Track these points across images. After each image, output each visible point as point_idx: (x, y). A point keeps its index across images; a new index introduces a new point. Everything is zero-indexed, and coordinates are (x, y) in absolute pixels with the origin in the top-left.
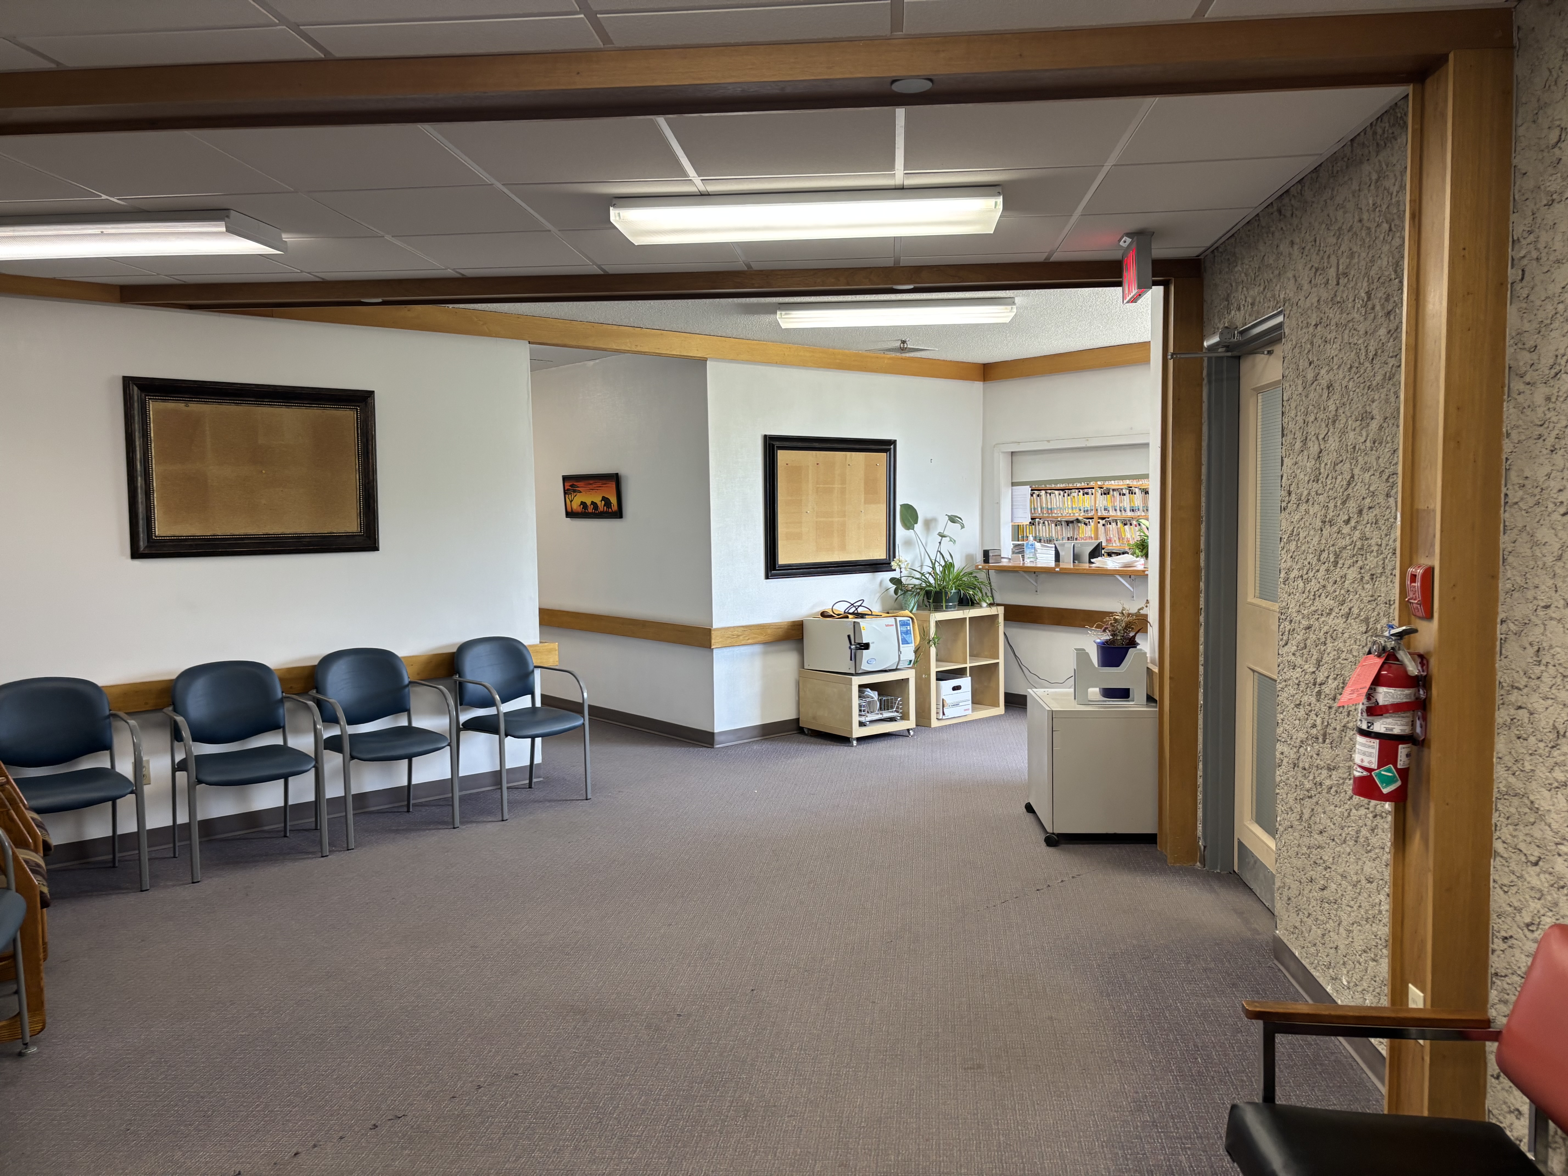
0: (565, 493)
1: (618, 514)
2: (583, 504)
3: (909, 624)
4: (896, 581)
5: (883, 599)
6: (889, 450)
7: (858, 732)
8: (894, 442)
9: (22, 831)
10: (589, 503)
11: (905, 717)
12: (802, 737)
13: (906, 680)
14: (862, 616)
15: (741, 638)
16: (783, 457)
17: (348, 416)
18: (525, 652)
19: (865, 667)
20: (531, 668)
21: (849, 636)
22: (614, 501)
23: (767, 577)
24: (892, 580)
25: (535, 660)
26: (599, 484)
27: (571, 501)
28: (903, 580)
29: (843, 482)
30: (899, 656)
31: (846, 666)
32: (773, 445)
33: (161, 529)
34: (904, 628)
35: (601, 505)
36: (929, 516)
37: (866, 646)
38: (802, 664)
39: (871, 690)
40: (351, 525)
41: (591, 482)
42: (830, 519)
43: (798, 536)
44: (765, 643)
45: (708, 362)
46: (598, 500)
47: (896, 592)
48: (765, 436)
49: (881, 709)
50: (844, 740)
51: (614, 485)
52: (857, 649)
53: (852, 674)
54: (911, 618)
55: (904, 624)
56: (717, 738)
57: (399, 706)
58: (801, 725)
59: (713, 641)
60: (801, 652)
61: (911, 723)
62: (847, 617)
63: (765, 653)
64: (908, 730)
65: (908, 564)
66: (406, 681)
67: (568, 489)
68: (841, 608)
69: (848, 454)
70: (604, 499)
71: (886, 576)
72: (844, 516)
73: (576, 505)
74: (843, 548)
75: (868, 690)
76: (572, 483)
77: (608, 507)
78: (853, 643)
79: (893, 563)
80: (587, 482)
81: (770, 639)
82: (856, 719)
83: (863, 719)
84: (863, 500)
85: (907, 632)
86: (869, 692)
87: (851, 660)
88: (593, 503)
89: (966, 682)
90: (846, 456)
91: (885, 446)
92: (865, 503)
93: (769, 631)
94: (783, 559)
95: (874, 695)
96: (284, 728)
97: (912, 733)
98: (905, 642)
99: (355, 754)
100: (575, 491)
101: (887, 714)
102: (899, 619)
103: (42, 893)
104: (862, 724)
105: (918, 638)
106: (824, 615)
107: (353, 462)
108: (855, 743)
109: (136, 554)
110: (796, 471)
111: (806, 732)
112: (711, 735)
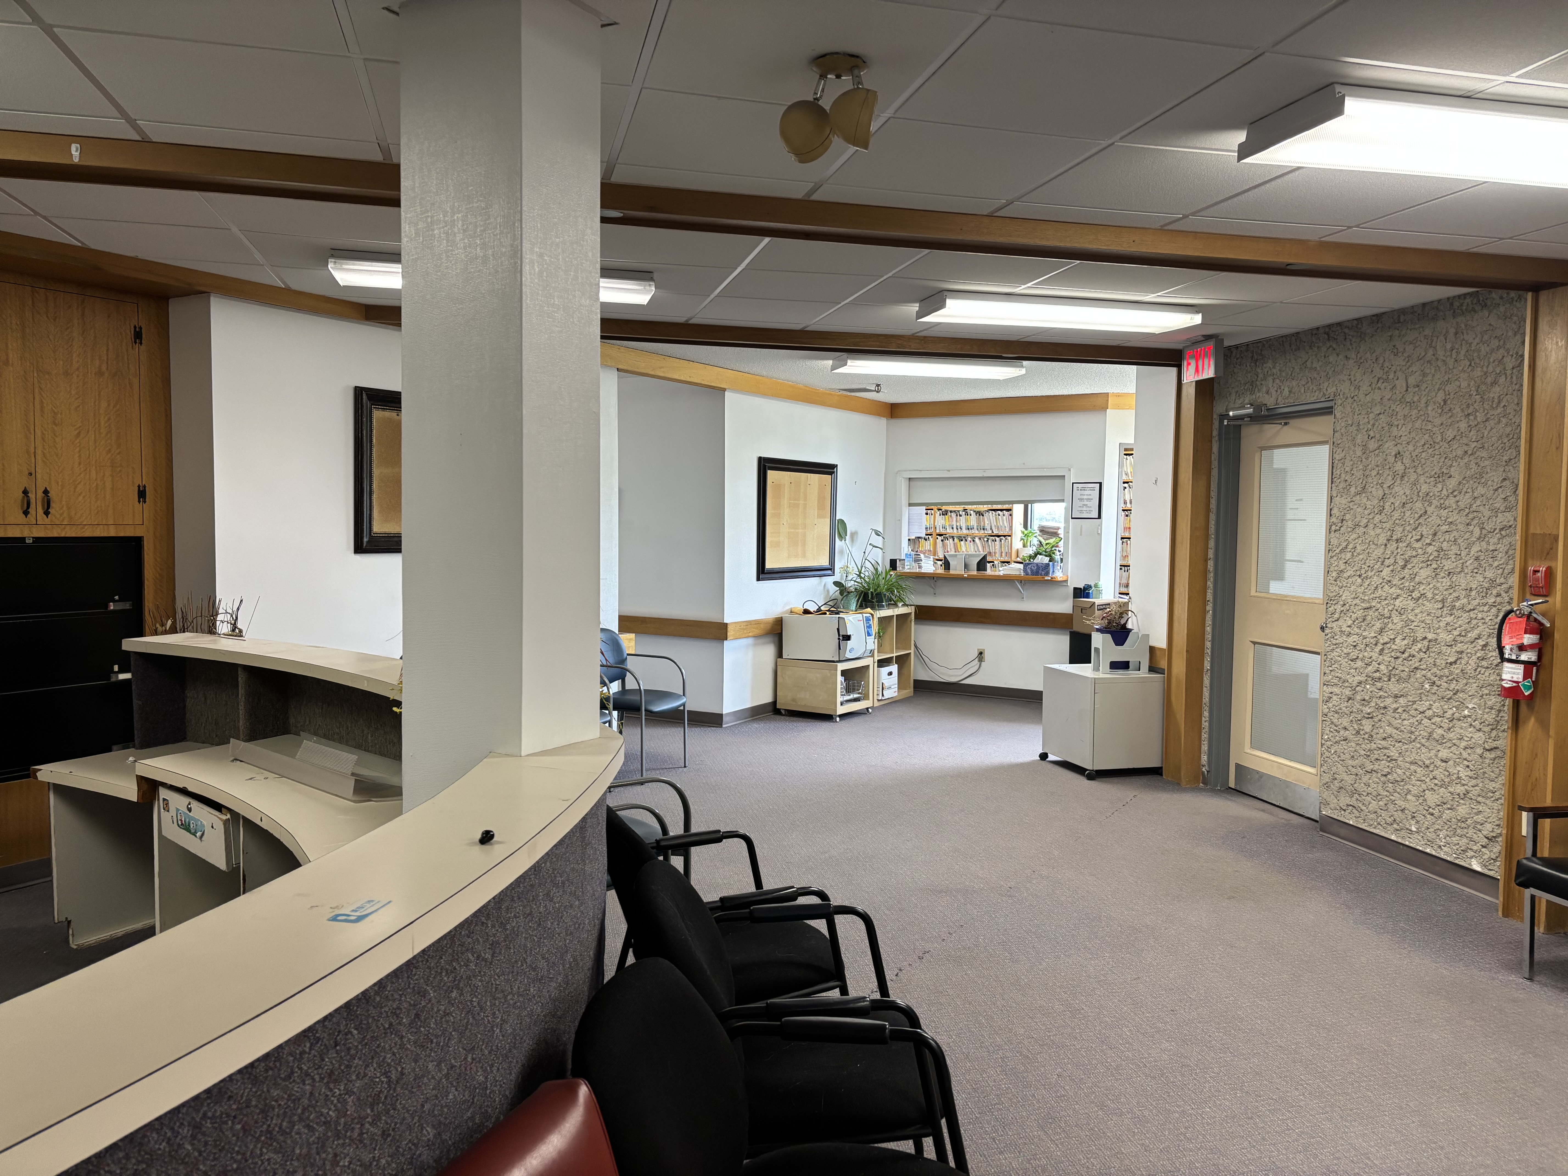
3: (870, 620)
4: (839, 585)
6: (833, 473)
7: (841, 710)
8: (836, 467)
11: (867, 697)
13: (868, 666)
15: (746, 631)
16: (770, 476)
19: (848, 655)
20: (625, 655)
21: (838, 629)
23: (758, 579)
24: (836, 584)
28: (843, 582)
29: (805, 500)
30: (865, 646)
31: (834, 655)
32: (764, 466)
33: (378, 527)
34: (868, 623)
36: (853, 530)
37: (849, 638)
38: (780, 654)
42: (797, 531)
43: (777, 545)
45: (727, 394)
47: (839, 593)
48: (760, 458)
49: (849, 691)
50: (827, 718)
53: (836, 663)
54: (872, 614)
56: (724, 719)
58: (778, 707)
59: (727, 634)
60: (780, 645)
61: (871, 702)
63: (755, 645)
64: (867, 709)
69: (809, 475)
71: (829, 580)
72: (805, 528)
74: (804, 555)
75: (844, 675)
78: (840, 635)
79: (835, 569)
81: (761, 633)
83: (841, 700)
84: (816, 515)
85: (870, 627)
86: (844, 677)
87: (835, 649)
89: (894, 668)
91: (828, 469)
92: (818, 517)
93: (761, 626)
94: (769, 564)
97: (870, 710)
98: (869, 634)
104: (842, 704)
108: (838, 719)
109: (359, 549)
110: (778, 488)
111: (783, 712)
112: (720, 716)
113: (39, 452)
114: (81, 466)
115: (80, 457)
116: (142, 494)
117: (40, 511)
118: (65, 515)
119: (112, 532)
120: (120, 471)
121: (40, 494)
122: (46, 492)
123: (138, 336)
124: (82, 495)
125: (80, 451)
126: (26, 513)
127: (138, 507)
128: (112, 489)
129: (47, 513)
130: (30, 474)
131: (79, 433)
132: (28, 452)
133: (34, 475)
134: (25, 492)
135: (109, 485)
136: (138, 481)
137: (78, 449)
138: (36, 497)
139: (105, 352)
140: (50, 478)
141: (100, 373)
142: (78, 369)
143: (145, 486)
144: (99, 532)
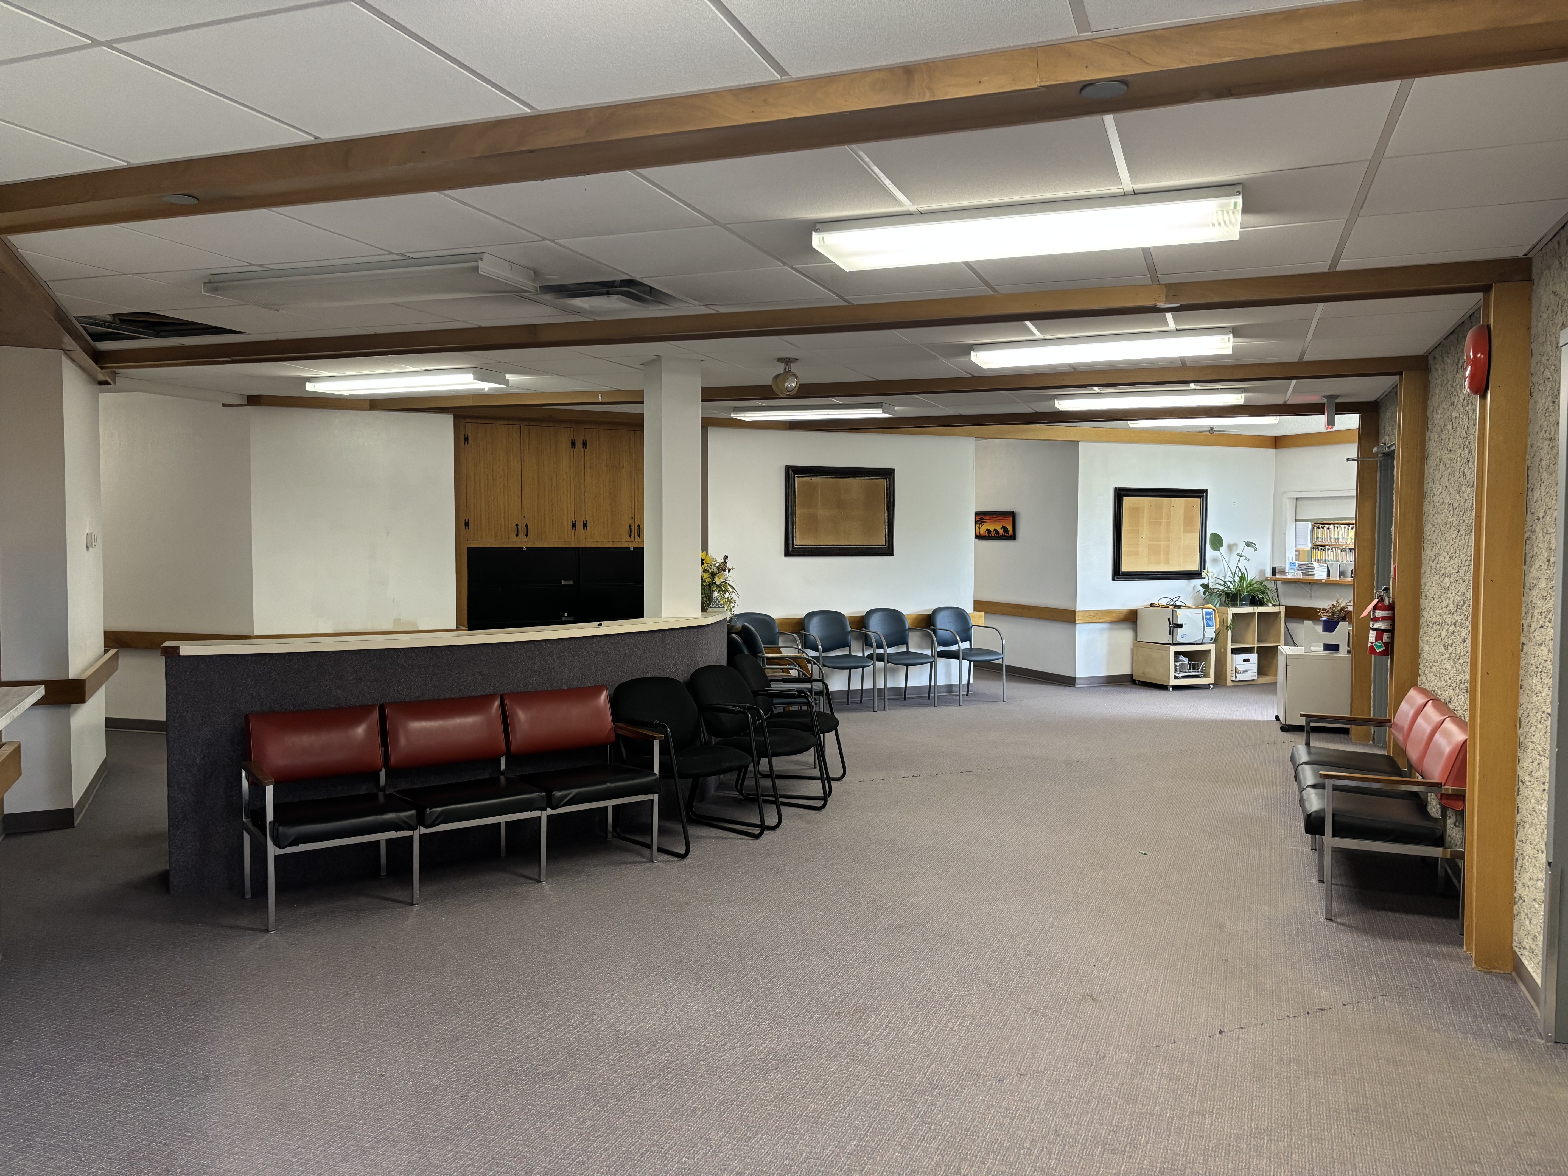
0: (975, 523)
1: (1013, 537)
2: (989, 531)
3: (1212, 614)
4: (1205, 586)
5: (1195, 598)
6: (1203, 496)
7: (1173, 682)
8: (1206, 491)
10: (992, 530)
11: (1206, 675)
12: (1134, 686)
13: (1209, 651)
14: (1179, 607)
15: (1095, 618)
16: (1127, 501)
17: (882, 482)
18: (967, 616)
19: (1179, 639)
20: (970, 626)
21: (1169, 619)
22: (1010, 529)
23: (1114, 580)
24: (1203, 586)
25: (973, 621)
26: (1001, 518)
27: (979, 529)
28: (1210, 585)
29: (1169, 518)
30: (1204, 634)
31: (1167, 639)
32: (1121, 494)
33: (798, 542)
34: (1208, 617)
35: (1001, 532)
36: (1232, 542)
37: (1181, 626)
38: (1136, 639)
39: (1184, 656)
40: (881, 542)
41: (995, 516)
42: (1158, 543)
43: (1135, 554)
44: (1111, 622)
45: (1080, 444)
46: (999, 528)
47: (1204, 593)
48: (1116, 488)
49: (1190, 669)
50: (1164, 687)
51: (1011, 518)
52: (1174, 627)
53: (1170, 644)
54: (1214, 610)
55: (1207, 613)
56: (1077, 681)
58: (1134, 678)
59: (1077, 619)
60: (1135, 631)
61: (1211, 680)
62: (1168, 607)
63: (1111, 629)
64: (1209, 684)
65: (1214, 574)
66: (907, 628)
67: (978, 521)
68: (1164, 602)
69: (1173, 499)
70: (1003, 527)
71: (1198, 583)
72: (1169, 541)
73: (983, 531)
74: (1167, 562)
75: (1182, 656)
76: (981, 517)
77: (1006, 533)
78: (1171, 623)
79: (1203, 574)
80: (992, 516)
81: (1114, 620)
82: (1172, 674)
83: (1177, 675)
84: (1182, 530)
85: (1210, 619)
86: (1182, 658)
87: (1170, 634)
88: (995, 530)
89: (1254, 657)
90: (1171, 500)
91: (1200, 494)
92: (1184, 532)
93: (1114, 615)
94: (1124, 568)
95: (1186, 660)
96: (850, 647)
97: (1211, 686)
98: (1208, 625)
99: (889, 660)
100: (982, 522)
101: (1194, 673)
102: (1204, 610)
104: (1176, 678)
105: (1218, 623)
106: (1152, 605)
107: (884, 507)
108: (1171, 689)
109: (787, 554)
110: (1136, 510)
111: (1137, 682)
112: (1074, 679)
113: (636, 507)
117: (636, 535)
121: (636, 527)
122: (639, 526)
126: (630, 536)
129: (639, 536)
130: (632, 518)
132: (631, 507)
133: (634, 518)
134: (630, 526)
138: (634, 529)
140: (640, 520)
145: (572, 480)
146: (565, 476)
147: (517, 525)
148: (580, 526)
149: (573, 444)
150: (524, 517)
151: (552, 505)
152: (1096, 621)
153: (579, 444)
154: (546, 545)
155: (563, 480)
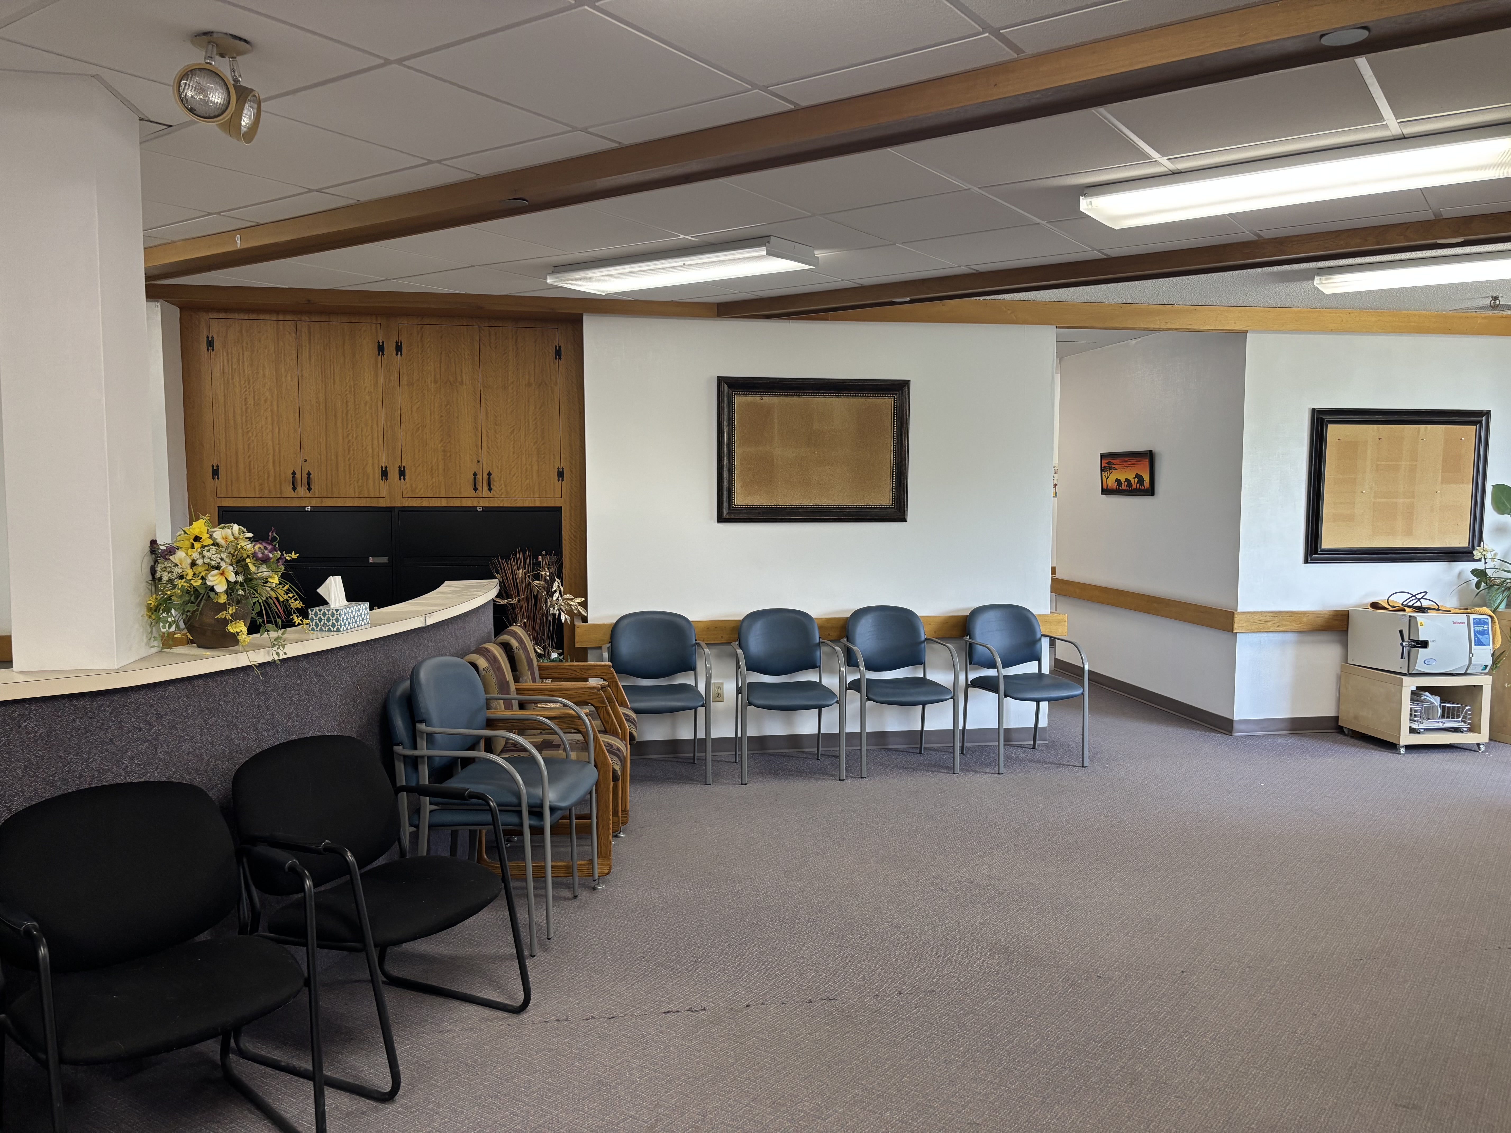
0: (1102, 471)
1: (1150, 491)
2: (1118, 481)
3: (1487, 624)
4: (1480, 574)
5: (1462, 594)
6: (1480, 422)
7: (1406, 739)
8: (1487, 414)
9: (615, 723)
10: (1123, 480)
11: (1474, 728)
12: (1340, 737)
13: (1480, 687)
14: (1422, 610)
15: (1269, 624)
16: (1334, 432)
17: (886, 403)
18: (1034, 620)
19: (1420, 667)
20: (1039, 636)
21: (1401, 632)
22: (1146, 478)
23: (1306, 561)
24: (1475, 572)
25: (1043, 629)
26: (1133, 461)
27: (1107, 479)
28: (1490, 572)
29: (1414, 458)
30: (1470, 659)
31: (1398, 665)
32: (1322, 419)
33: (740, 499)
34: (1480, 628)
35: (1134, 482)
37: (1425, 644)
38: (1346, 660)
39: (1431, 694)
40: (884, 498)
41: (1126, 459)
42: (1394, 500)
43: (1349, 519)
44: (1300, 632)
45: (1252, 339)
46: (1131, 477)
47: (1478, 585)
48: (1314, 410)
49: (1443, 716)
50: (1391, 746)
51: (1147, 462)
52: (1411, 646)
53: (1404, 675)
54: (1491, 617)
55: (1478, 622)
56: (1236, 726)
57: (916, 659)
58: (1340, 724)
59: (1236, 625)
60: (1345, 645)
61: (1483, 736)
62: (1404, 610)
63: (1299, 642)
64: (1478, 744)
65: (1495, 554)
66: (923, 638)
67: (1105, 467)
68: (1399, 600)
69: (1422, 427)
70: (1137, 476)
71: (1467, 567)
72: (1413, 497)
73: (1111, 483)
74: (1409, 532)
75: (1427, 694)
76: (1109, 460)
77: (1141, 485)
78: (1406, 638)
79: (1475, 553)
80: (1123, 459)
81: (1306, 628)
82: (1405, 723)
83: (1415, 725)
84: (1439, 479)
85: (1484, 633)
86: (1427, 696)
87: (1402, 658)
88: (1127, 480)
90: (1419, 429)
91: (1475, 419)
92: (1442, 483)
93: (1305, 619)
94: (1327, 542)
95: (1436, 700)
96: (820, 667)
97: (1482, 748)
98: (1479, 643)
99: (871, 696)
100: (1110, 468)
101: (1449, 723)
102: (1472, 616)
103: (614, 770)
104: (1412, 731)
105: (1499, 640)
106: (1375, 605)
107: (888, 443)
108: (1403, 751)
109: (721, 519)
110: (1351, 448)
111: (1346, 731)
112: (1231, 722)
113: (484, 445)
114: (515, 455)
115: (514, 448)
116: (561, 474)
117: (486, 488)
118: (503, 491)
119: (538, 504)
120: (544, 457)
121: (486, 476)
122: (489, 474)
123: (558, 353)
124: (516, 476)
125: (514, 444)
126: (475, 489)
127: (558, 484)
128: (538, 471)
129: (490, 489)
130: (478, 462)
131: (514, 430)
132: (477, 446)
133: (481, 462)
134: (475, 475)
135: (535, 468)
136: (558, 465)
137: (513, 442)
138: (482, 479)
139: (533, 368)
140: (492, 464)
141: (529, 385)
142: (513, 383)
143: (563, 469)
144: (528, 503)
145: (380, 404)
146: (368, 398)
147: (294, 473)
148: (393, 474)
149: (381, 349)
150: (305, 460)
151: (349, 442)
152: (1271, 629)
153: (390, 349)
154: (340, 503)
155: (365, 405)
